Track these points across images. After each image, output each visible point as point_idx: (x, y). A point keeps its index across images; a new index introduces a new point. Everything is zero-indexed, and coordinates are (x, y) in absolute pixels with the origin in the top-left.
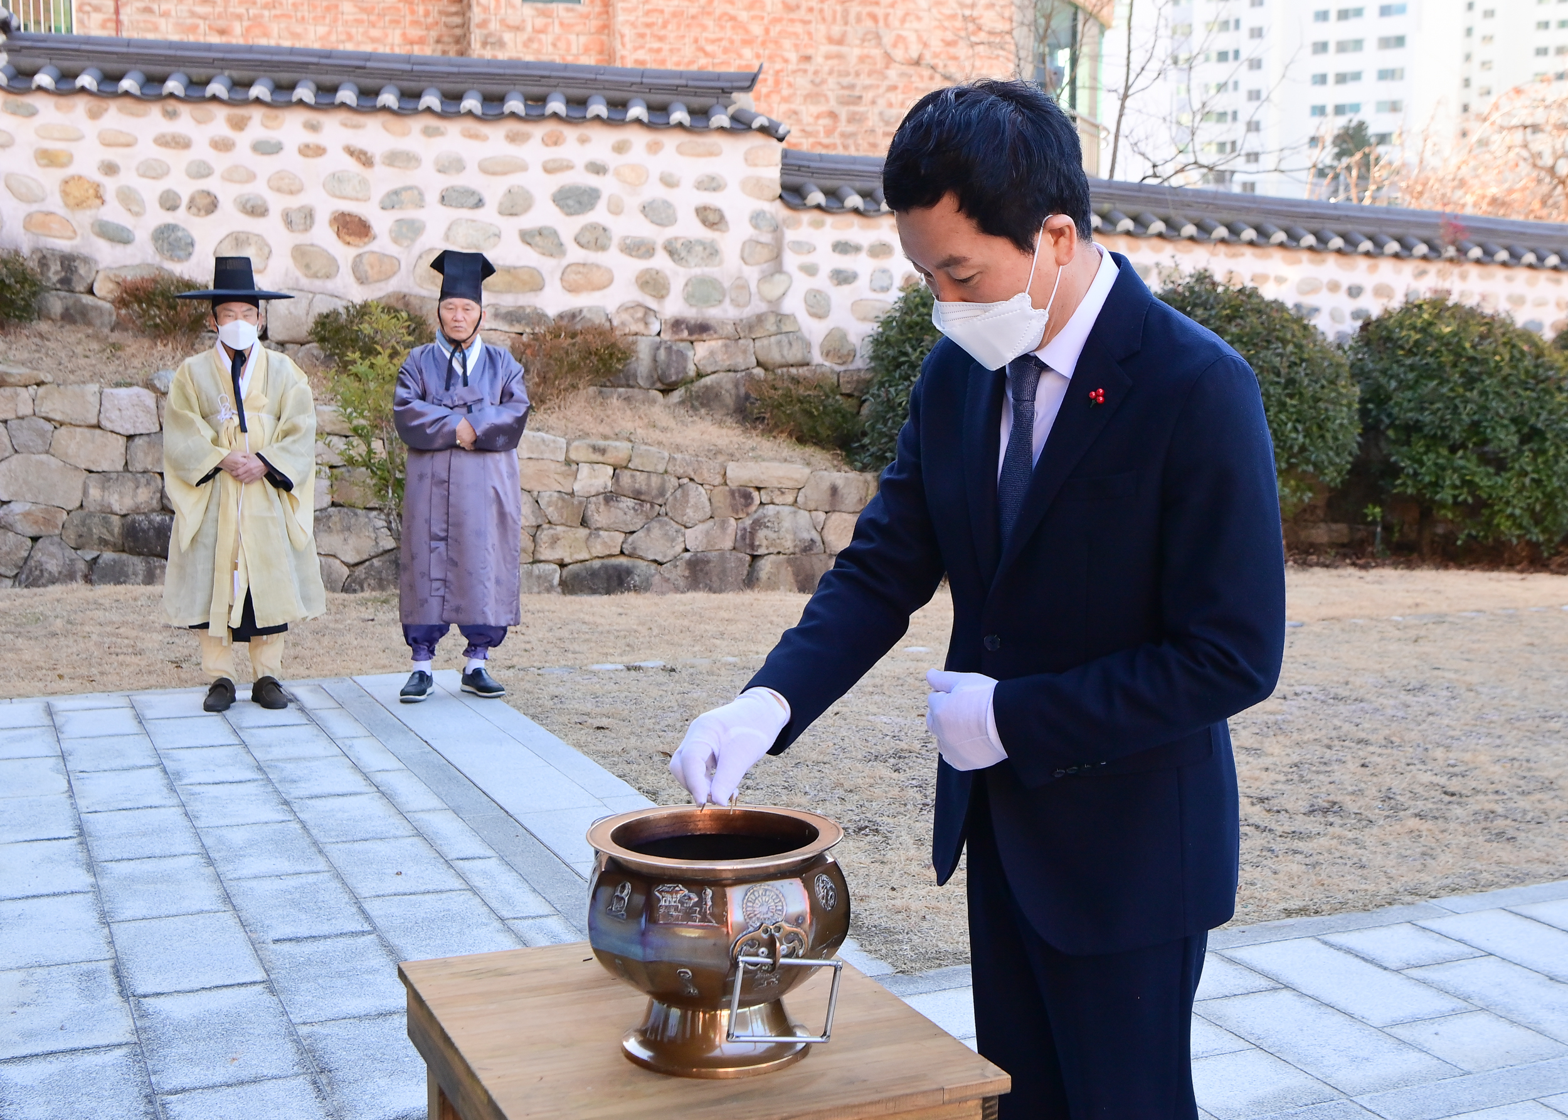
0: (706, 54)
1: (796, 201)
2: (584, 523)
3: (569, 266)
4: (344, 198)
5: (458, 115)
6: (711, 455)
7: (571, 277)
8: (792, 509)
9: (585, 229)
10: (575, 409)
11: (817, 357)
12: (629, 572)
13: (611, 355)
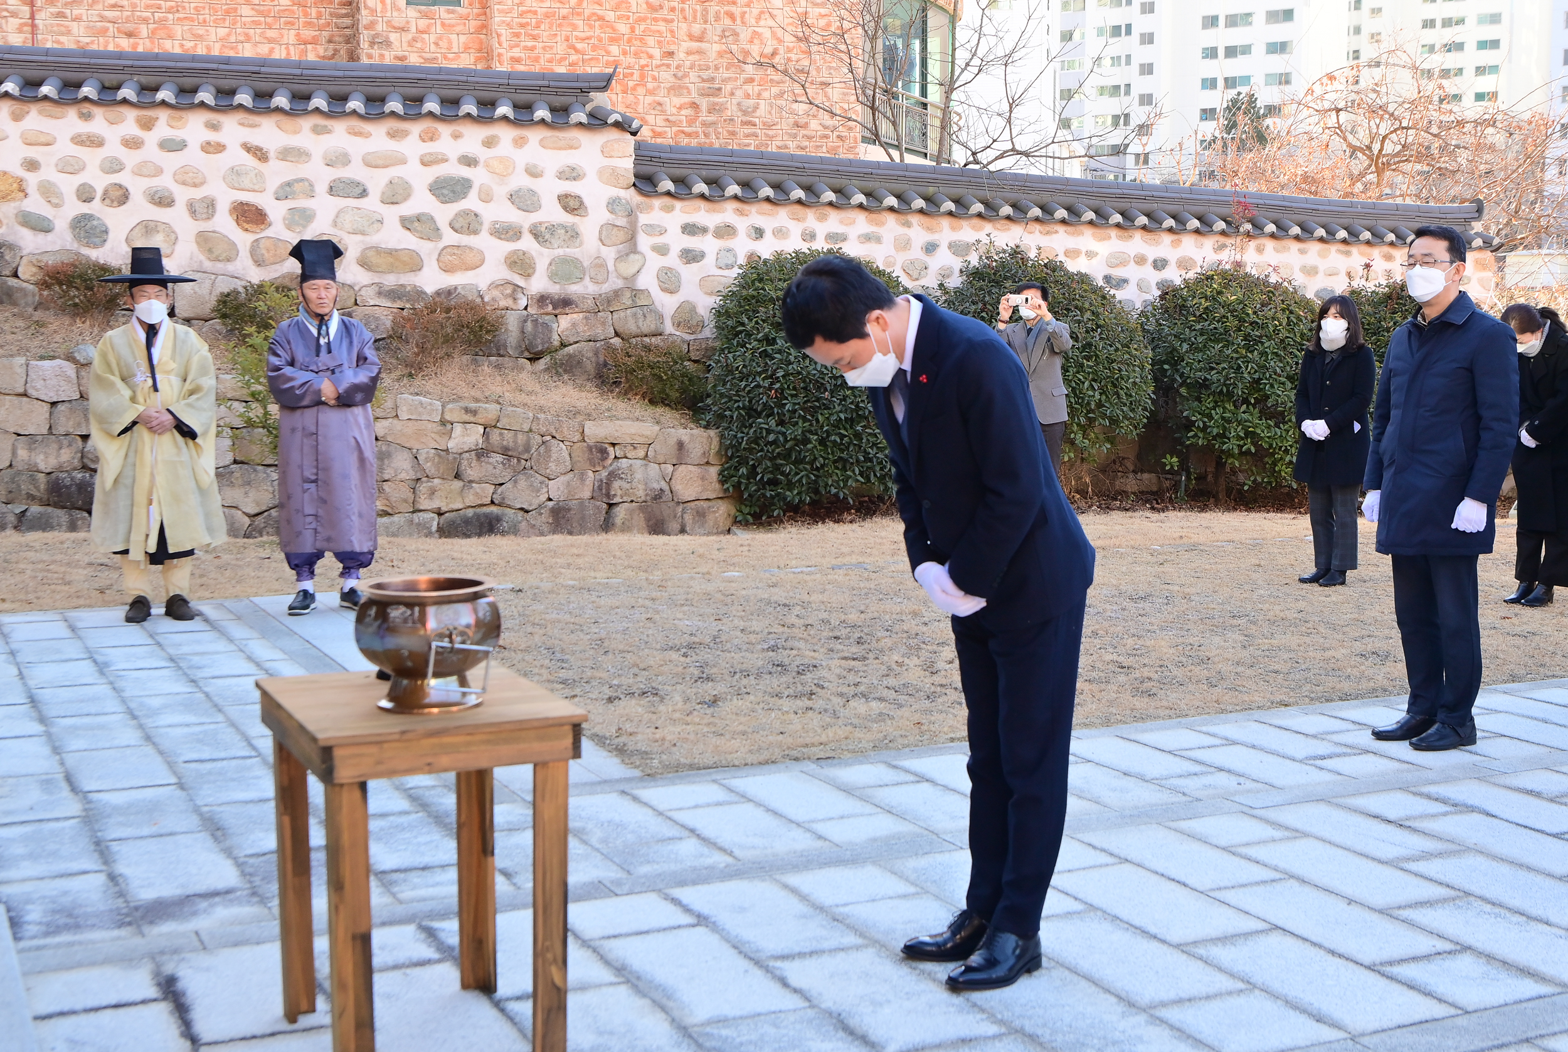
0: (577, 51)
1: (649, 189)
2: (457, 476)
3: (445, 248)
4: (243, 190)
5: (344, 114)
6: (571, 415)
7: (447, 258)
8: (644, 462)
9: (458, 215)
10: (450, 375)
11: (669, 328)
12: (498, 519)
13: (481, 327)
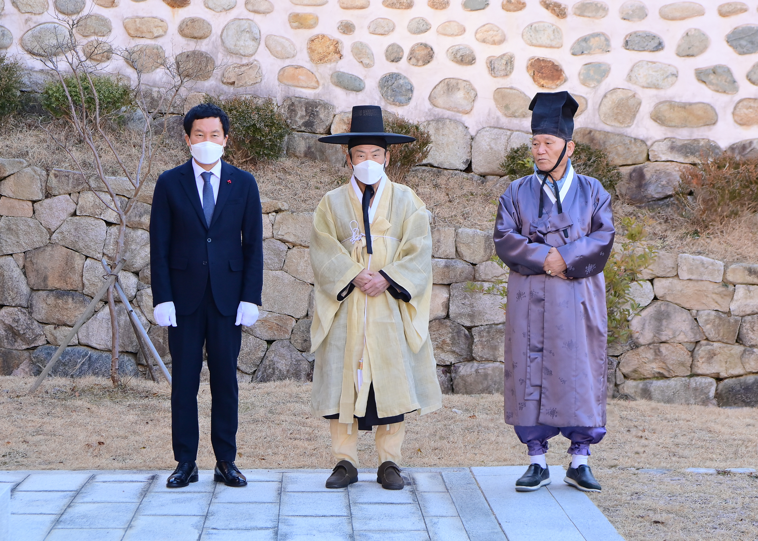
2: (739, 340)
3: (741, 101)
4: (540, 46)
7: (743, 111)
9: (755, 66)
